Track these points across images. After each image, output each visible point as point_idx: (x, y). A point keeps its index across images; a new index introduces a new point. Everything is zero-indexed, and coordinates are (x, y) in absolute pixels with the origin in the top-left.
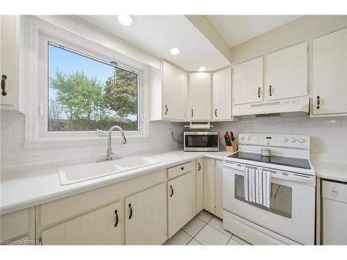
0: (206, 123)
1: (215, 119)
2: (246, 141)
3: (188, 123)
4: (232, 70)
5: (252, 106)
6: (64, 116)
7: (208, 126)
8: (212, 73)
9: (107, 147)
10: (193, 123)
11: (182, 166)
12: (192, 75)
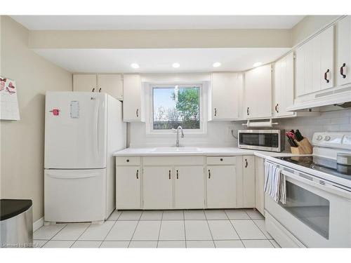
0: (268, 120)
1: (277, 116)
2: (323, 143)
3: (246, 122)
4: (294, 54)
5: (317, 96)
6: (180, 119)
7: (269, 124)
8: (273, 64)
9: (176, 139)
10: (251, 121)
11: (221, 157)
12: (247, 74)
